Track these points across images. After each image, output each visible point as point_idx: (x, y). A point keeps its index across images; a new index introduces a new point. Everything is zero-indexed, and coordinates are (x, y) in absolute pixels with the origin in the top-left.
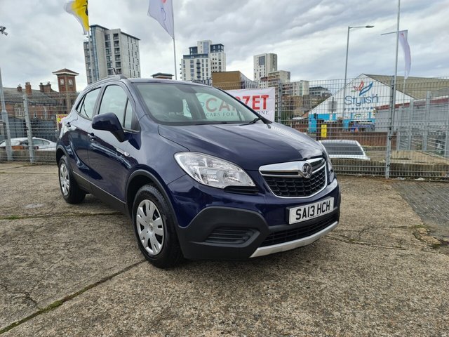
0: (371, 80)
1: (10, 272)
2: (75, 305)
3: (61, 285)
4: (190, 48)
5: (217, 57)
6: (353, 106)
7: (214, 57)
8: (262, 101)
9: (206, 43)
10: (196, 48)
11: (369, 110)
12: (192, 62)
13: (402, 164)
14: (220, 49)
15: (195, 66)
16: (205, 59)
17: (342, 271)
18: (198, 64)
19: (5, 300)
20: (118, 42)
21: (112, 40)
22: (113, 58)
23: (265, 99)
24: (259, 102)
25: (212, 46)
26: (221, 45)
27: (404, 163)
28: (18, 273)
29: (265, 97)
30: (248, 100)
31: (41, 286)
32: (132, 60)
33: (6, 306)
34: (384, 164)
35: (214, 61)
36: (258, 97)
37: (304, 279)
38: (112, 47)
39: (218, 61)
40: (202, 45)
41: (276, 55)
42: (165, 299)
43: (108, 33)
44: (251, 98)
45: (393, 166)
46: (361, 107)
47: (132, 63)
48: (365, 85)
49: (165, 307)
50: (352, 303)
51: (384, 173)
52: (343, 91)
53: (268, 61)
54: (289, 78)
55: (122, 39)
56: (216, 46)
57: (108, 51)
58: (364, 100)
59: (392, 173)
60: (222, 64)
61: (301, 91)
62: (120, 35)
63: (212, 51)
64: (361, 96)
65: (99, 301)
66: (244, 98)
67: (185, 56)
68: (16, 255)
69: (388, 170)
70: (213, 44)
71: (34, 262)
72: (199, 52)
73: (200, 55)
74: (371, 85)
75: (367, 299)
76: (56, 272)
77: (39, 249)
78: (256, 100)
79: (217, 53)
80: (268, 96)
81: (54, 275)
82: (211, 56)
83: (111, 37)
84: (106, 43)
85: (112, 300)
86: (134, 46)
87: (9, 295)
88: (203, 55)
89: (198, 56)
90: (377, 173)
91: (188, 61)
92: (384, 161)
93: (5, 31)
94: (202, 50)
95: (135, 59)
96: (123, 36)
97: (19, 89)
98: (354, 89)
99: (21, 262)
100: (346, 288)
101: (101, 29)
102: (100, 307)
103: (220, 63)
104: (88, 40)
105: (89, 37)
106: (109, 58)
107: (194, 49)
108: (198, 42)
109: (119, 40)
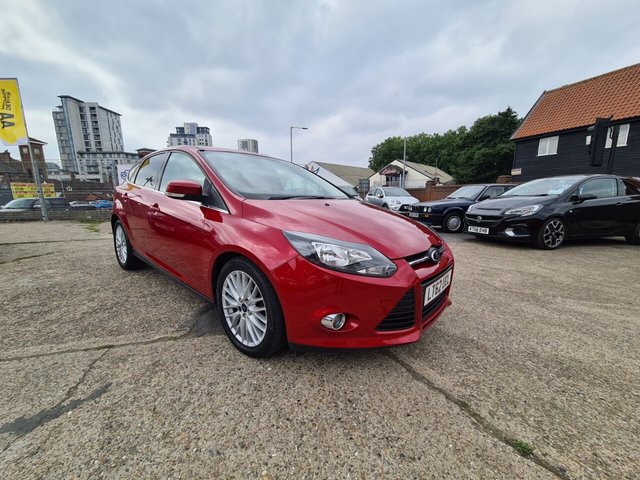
4: (177, 128)
5: (204, 138)
7: (201, 138)
9: (192, 125)
10: (183, 128)
12: (179, 140)
14: (207, 132)
15: (183, 144)
16: (192, 139)
18: (185, 143)
20: (95, 115)
21: (88, 113)
22: (90, 130)
25: (198, 128)
26: (207, 128)
32: (112, 134)
35: (201, 142)
38: (89, 120)
40: (189, 127)
43: (82, 105)
47: (113, 137)
53: (250, 146)
55: (101, 113)
56: (203, 128)
57: (84, 123)
62: (97, 109)
63: (198, 132)
67: (172, 135)
70: (199, 126)
72: (186, 133)
73: (187, 135)
79: (204, 135)
82: (198, 136)
83: (87, 109)
84: (81, 115)
86: (115, 121)
88: (190, 135)
89: (185, 136)
91: (175, 139)
94: (189, 130)
95: (117, 134)
96: (101, 110)
101: (75, 101)
104: (58, 110)
105: (59, 107)
106: (85, 129)
107: (181, 130)
108: (184, 123)
109: (97, 113)
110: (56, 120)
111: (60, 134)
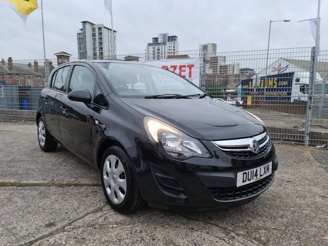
0: (288, 63)
4: (153, 38)
5: (172, 45)
7: (170, 45)
8: (188, 70)
9: (164, 35)
10: (157, 38)
12: (154, 48)
13: (321, 133)
14: (175, 39)
15: (156, 51)
16: (163, 47)
18: (158, 50)
21: (97, 32)
22: (97, 45)
23: (190, 68)
24: (185, 71)
25: (169, 37)
26: (175, 36)
27: (324, 132)
29: (191, 67)
30: (175, 69)
32: (110, 46)
34: (303, 133)
35: (170, 48)
36: (184, 66)
38: (97, 37)
39: (173, 48)
40: (162, 37)
41: (216, 45)
43: (94, 27)
44: (178, 67)
45: (312, 135)
47: (110, 48)
48: (282, 67)
51: (303, 142)
52: (265, 70)
53: (210, 49)
54: (225, 61)
55: (104, 32)
56: (172, 37)
57: (94, 40)
59: (311, 141)
60: (176, 47)
61: (233, 71)
62: (103, 29)
63: (169, 41)
66: (172, 67)
67: (149, 45)
69: (307, 138)
70: (170, 35)
72: (159, 42)
74: (287, 66)
78: (183, 69)
79: (173, 43)
80: (193, 66)
82: (168, 44)
83: (97, 29)
84: (93, 34)
86: (113, 36)
88: (162, 44)
89: (158, 44)
90: (297, 141)
91: (151, 48)
92: (303, 129)
94: (162, 40)
95: (113, 46)
96: (105, 29)
97: (30, 65)
98: (273, 70)
101: (90, 24)
103: (174, 50)
104: (80, 32)
105: (81, 30)
106: (94, 44)
107: (156, 39)
108: (159, 34)
109: (102, 32)
110: (79, 39)
111: (80, 48)
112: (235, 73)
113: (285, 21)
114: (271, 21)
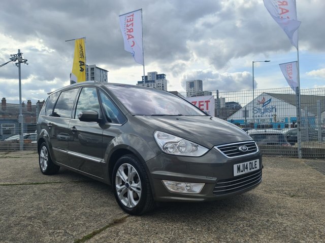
0: (270, 97)
1: (47, 217)
2: (103, 237)
3: (87, 224)
4: (143, 77)
5: (161, 82)
6: (259, 114)
7: (159, 82)
9: (153, 73)
10: (147, 77)
11: (271, 117)
12: (144, 85)
13: (310, 149)
14: (163, 77)
16: (153, 84)
17: (295, 215)
19: (50, 234)
20: (93, 73)
21: (89, 72)
23: (207, 103)
24: (203, 105)
25: (157, 75)
26: (163, 75)
28: (53, 217)
31: (73, 225)
33: (51, 238)
34: (297, 149)
35: (159, 85)
36: (203, 102)
37: (268, 220)
38: (90, 76)
39: (161, 85)
40: (151, 75)
41: (202, 81)
42: (169, 233)
43: (87, 67)
44: (198, 102)
45: (303, 150)
46: (265, 114)
48: (266, 100)
49: (171, 238)
50: (311, 235)
51: (297, 155)
53: (196, 85)
55: (97, 71)
56: (161, 75)
58: (266, 110)
59: (304, 155)
60: (165, 87)
61: (220, 105)
62: (95, 69)
63: (157, 78)
64: (264, 107)
65: (120, 234)
67: (139, 82)
68: (48, 206)
69: (300, 152)
70: (158, 74)
71: (62, 210)
72: (149, 79)
73: (149, 81)
74: (270, 100)
75: (321, 232)
76: (81, 216)
77: (63, 202)
78: (201, 104)
79: (161, 80)
80: (209, 101)
81: (80, 218)
82: (157, 81)
83: (89, 70)
85: (129, 234)
86: (105, 76)
87: (51, 231)
88: (151, 81)
90: (293, 155)
93: (27, 62)
94: (151, 78)
96: (97, 69)
98: (258, 103)
99: (53, 210)
100: (302, 225)
102: (122, 238)
103: (163, 87)
107: (145, 78)
108: (148, 73)
109: (94, 72)
112: (222, 106)
113: (265, 61)
114: (253, 62)
